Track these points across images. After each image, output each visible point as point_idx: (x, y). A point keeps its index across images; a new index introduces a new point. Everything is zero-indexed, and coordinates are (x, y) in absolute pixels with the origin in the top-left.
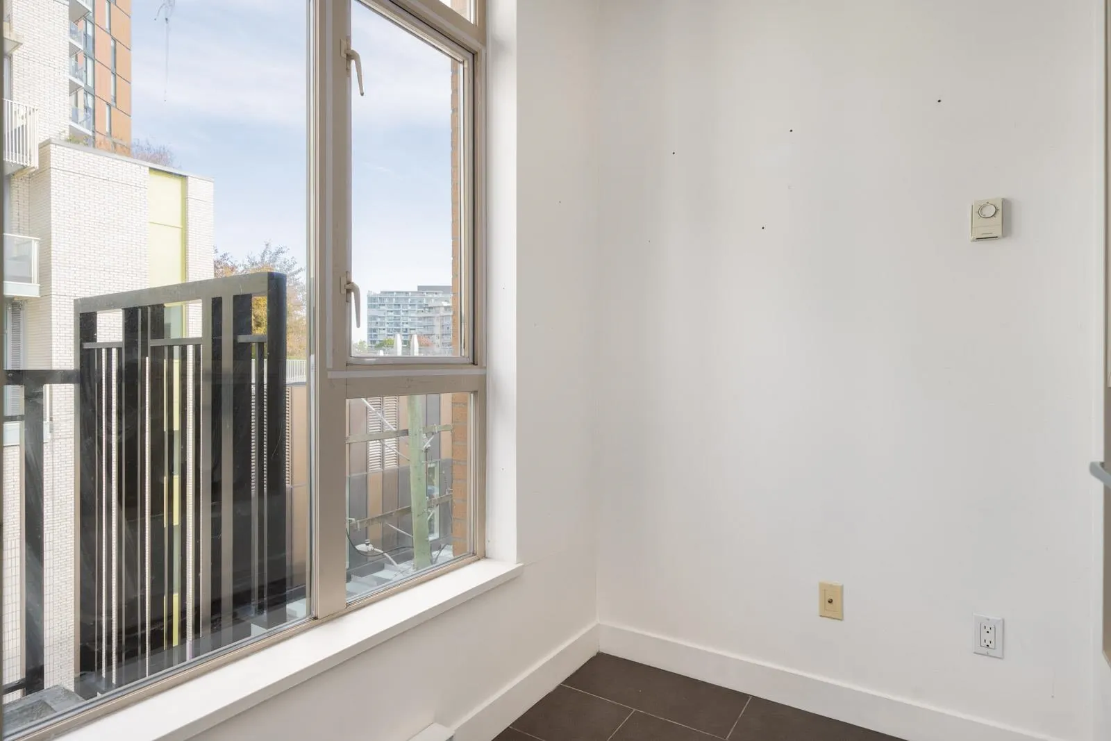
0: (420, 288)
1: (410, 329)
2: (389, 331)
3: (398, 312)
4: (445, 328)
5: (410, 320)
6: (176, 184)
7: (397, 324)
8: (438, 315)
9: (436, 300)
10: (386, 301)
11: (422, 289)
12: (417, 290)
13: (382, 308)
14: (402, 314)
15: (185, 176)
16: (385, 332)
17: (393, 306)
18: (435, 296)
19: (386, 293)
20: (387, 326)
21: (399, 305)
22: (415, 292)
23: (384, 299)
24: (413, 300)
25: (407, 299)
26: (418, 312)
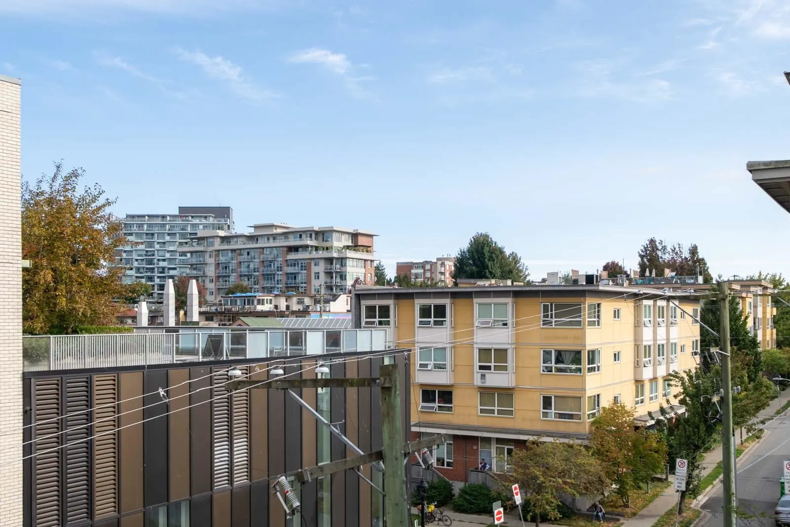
0: (181, 209)
1: (170, 269)
2: (138, 270)
3: (151, 245)
4: (222, 267)
5: (168, 255)
7: (150, 262)
8: (210, 249)
9: (205, 227)
10: (135, 229)
11: (185, 211)
12: (177, 213)
14: (157, 247)
16: (132, 273)
17: (145, 236)
18: (204, 221)
19: (133, 217)
20: (136, 264)
21: (153, 234)
22: (175, 216)
23: (131, 225)
24: (172, 227)
25: (164, 225)
26: (181, 244)
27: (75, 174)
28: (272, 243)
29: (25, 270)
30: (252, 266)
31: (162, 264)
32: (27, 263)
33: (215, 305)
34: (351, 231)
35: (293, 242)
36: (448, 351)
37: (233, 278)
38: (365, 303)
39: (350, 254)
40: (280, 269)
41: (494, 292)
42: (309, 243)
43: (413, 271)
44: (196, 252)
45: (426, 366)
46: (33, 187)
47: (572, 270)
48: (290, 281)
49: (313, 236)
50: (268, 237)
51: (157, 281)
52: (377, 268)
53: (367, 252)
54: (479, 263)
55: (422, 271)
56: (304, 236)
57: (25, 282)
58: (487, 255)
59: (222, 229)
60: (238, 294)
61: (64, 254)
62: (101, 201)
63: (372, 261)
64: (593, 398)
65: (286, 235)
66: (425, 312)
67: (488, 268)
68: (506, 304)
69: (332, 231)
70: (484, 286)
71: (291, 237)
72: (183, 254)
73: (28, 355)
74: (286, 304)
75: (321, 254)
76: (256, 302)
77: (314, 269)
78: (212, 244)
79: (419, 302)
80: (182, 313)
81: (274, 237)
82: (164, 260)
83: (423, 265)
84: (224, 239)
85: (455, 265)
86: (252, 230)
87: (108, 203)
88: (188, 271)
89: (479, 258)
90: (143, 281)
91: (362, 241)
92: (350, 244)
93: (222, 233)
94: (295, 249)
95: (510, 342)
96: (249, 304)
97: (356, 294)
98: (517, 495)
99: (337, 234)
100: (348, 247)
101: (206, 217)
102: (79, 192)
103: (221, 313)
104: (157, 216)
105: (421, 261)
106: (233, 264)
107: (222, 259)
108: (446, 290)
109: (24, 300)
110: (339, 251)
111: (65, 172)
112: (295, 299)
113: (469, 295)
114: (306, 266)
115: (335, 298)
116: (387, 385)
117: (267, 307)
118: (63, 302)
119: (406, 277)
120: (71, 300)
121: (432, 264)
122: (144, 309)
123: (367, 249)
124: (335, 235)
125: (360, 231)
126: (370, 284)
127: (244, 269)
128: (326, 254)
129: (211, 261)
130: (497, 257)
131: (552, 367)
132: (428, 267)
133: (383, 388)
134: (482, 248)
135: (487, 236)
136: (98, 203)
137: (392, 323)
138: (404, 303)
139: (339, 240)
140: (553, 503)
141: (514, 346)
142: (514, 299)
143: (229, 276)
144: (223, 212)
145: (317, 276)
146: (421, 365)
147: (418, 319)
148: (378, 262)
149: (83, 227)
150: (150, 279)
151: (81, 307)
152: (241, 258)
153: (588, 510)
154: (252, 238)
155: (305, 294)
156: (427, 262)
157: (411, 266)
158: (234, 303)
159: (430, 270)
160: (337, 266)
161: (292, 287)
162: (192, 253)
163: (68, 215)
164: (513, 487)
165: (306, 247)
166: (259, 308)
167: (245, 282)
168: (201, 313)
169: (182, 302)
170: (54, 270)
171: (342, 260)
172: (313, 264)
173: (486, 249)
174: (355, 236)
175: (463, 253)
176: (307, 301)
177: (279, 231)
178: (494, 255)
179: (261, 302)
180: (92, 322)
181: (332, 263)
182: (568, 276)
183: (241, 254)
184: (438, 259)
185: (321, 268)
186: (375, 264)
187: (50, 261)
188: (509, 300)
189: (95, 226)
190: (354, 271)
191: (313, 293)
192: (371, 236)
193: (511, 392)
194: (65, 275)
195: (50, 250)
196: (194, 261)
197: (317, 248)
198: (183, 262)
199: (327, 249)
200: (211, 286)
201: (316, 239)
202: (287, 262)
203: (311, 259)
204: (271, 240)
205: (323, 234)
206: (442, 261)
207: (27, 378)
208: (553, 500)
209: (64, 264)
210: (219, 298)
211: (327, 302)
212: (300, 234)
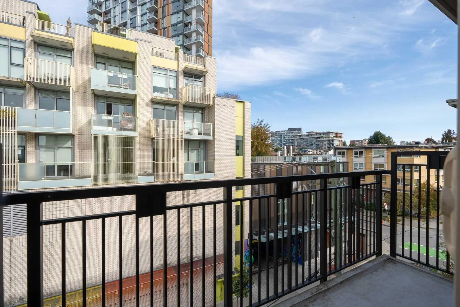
0: (289, 129)
1: (286, 144)
2: (278, 144)
3: (281, 138)
4: (299, 143)
5: (285, 140)
6: (241, 104)
7: (281, 142)
8: (296, 138)
9: (295, 133)
10: (277, 134)
11: (290, 129)
12: (288, 130)
13: (276, 137)
14: (283, 138)
15: (244, 102)
16: (277, 145)
17: (280, 136)
18: (295, 132)
19: (277, 131)
20: (278, 143)
21: (282, 135)
22: (287, 131)
23: (276, 134)
24: (287, 133)
25: (284, 133)
26: (289, 137)
27: (262, 121)
28: (312, 137)
29: (252, 142)
30: (307, 143)
31: (285, 143)
32: (252, 140)
33: (297, 152)
34: (335, 132)
35: (318, 136)
36: (364, 164)
37: (302, 146)
38: (337, 151)
39: (335, 138)
40: (314, 143)
41: (379, 147)
42: (323, 136)
43: (355, 143)
44: (292, 139)
45: (356, 168)
46: (253, 125)
47: (412, 141)
48: (317, 146)
49: (324, 134)
50: (311, 135)
51: (283, 147)
52: (344, 142)
53: (340, 138)
54: (377, 140)
55: (358, 143)
56: (321, 134)
57: (251, 145)
58: (379, 137)
59: (299, 133)
60: (303, 150)
61: (260, 139)
62: (268, 126)
63: (342, 140)
64: (417, 180)
65: (316, 134)
66: (356, 153)
67: (380, 141)
68: (384, 151)
69: (329, 133)
70: (377, 146)
71: (318, 135)
72: (289, 140)
73: (252, 160)
74: (316, 152)
75: (326, 139)
76: (308, 152)
77: (324, 143)
78: (296, 137)
79: (354, 150)
80: (288, 154)
81: (313, 135)
82: (284, 142)
83: (359, 141)
84: (300, 136)
85: (369, 141)
86: (307, 133)
87: (269, 127)
88: (290, 144)
89: (377, 139)
90: (279, 147)
91: (338, 135)
92: (335, 136)
93: (299, 134)
94: (319, 138)
95: (385, 162)
96: (306, 152)
97: (335, 149)
98: (386, 206)
99: (331, 133)
100: (334, 137)
101: (295, 131)
102: (263, 125)
103: (298, 154)
104: (283, 131)
105: (358, 140)
106: (302, 142)
107: (299, 141)
108: (363, 147)
109: (251, 149)
110: (332, 138)
111: (260, 121)
112: (318, 151)
113: (371, 148)
114: (322, 143)
115: (330, 150)
116: (332, 165)
117: (311, 153)
118: (259, 149)
119: (353, 144)
120: (261, 149)
121: (361, 141)
122: (279, 153)
123: (340, 137)
124: (330, 134)
125: (338, 132)
126: (341, 146)
127: (305, 143)
128: (328, 139)
129: (296, 141)
130: (383, 138)
131: (400, 170)
132: (360, 142)
133: (331, 166)
134: (378, 135)
135: (379, 132)
136: (267, 127)
137: (346, 156)
138: (350, 151)
139: (332, 135)
140: (399, 210)
141: (386, 163)
142: (387, 149)
143: (301, 145)
144: (300, 129)
145: (325, 145)
146: (355, 168)
147: (354, 155)
148: (344, 141)
149: (264, 133)
150: (281, 146)
151: (263, 150)
152: (304, 141)
153: (414, 214)
154: (307, 135)
155: (322, 149)
156: (360, 140)
157: (355, 141)
158: (302, 152)
159: (361, 142)
160: (331, 142)
161: (318, 147)
162: (291, 140)
163: (261, 130)
164: (385, 204)
165: (322, 137)
166: (309, 153)
167: (305, 147)
168: (293, 154)
169: (288, 152)
170: (258, 142)
171: (333, 140)
172: (324, 141)
173: (379, 136)
174: (336, 134)
175: (371, 137)
176: (322, 151)
177: (314, 133)
178: (381, 137)
179: (309, 152)
180: (265, 154)
181: (329, 141)
182: (411, 143)
183: (304, 140)
184: (364, 139)
185: (326, 143)
186: (343, 141)
187: (257, 140)
188: (385, 150)
189: (266, 132)
190: (336, 143)
191: (324, 149)
192: (342, 133)
193: (386, 177)
194: (260, 143)
195: (257, 138)
196: (292, 141)
197: (325, 137)
198: (289, 142)
199: (328, 137)
200: (296, 148)
201: (325, 135)
202: (317, 141)
203: (323, 140)
204: (312, 136)
205: (327, 134)
206: (365, 140)
207: (252, 165)
208: (399, 209)
209: (260, 141)
210: (298, 151)
211: (328, 151)
212: (320, 134)
